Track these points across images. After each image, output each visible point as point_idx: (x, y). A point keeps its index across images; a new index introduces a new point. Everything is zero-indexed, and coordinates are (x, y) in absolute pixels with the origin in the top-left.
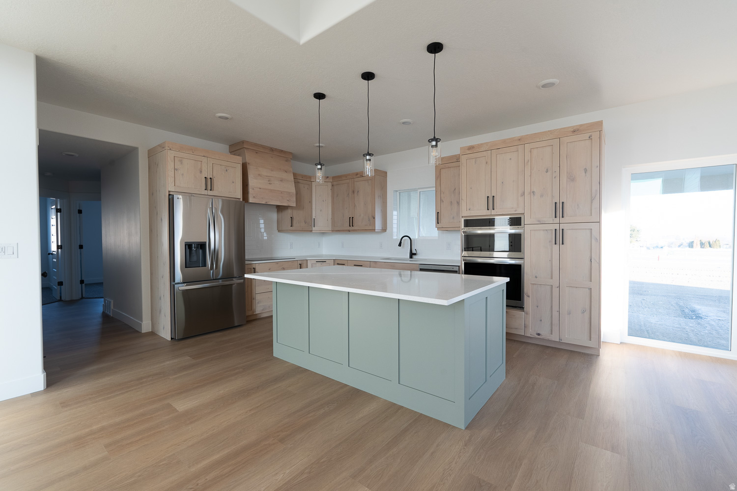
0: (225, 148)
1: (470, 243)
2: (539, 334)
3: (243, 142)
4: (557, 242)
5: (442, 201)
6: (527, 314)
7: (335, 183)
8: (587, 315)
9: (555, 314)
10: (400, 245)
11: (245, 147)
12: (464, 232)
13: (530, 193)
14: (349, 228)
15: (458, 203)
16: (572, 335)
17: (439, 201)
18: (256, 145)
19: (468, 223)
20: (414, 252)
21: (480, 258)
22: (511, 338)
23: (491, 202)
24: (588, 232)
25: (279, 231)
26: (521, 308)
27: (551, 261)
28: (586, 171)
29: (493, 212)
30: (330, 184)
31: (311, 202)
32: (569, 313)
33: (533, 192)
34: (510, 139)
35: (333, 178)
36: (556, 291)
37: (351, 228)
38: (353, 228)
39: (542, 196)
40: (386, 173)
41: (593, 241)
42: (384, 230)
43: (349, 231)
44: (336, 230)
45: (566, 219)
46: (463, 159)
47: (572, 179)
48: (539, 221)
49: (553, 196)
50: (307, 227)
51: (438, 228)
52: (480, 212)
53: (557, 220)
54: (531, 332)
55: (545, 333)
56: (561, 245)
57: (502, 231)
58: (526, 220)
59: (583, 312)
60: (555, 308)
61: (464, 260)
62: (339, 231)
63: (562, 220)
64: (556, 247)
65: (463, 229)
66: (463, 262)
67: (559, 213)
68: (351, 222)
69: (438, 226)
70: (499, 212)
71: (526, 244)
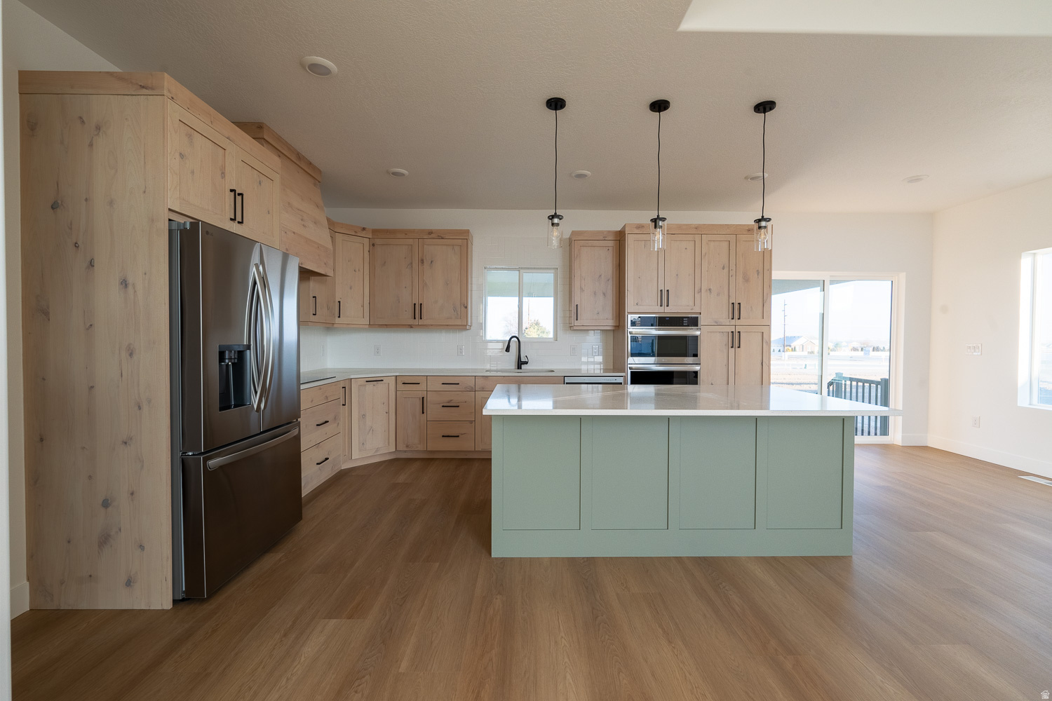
3: (259, 125)
4: (734, 345)
7: (378, 241)
10: (508, 350)
11: (265, 137)
13: (707, 291)
14: (412, 322)
20: (523, 359)
24: (760, 335)
27: (727, 365)
28: (758, 273)
30: (367, 242)
31: (334, 270)
33: (710, 290)
34: (687, 225)
35: (375, 232)
37: (416, 322)
38: (421, 322)
39: (718, 294)
41: (764, 344)
43: (411, 326)
44: (380, 322)
45: (742, 321)
46: (630, 239)
48: (716, 322)
49: (729, 296)
50: (331, 319)
53: (733, 322)
56: (737, 349)
61: (630, 368)
62: (386, 326)
63: (738, 322)
64: (730, 349)
65: (631, 329)
66: (629, 371)
67: (736, 316)
68: (418, 311)
69: (577, 323)
70: (673, 310)
71: (703, 348)
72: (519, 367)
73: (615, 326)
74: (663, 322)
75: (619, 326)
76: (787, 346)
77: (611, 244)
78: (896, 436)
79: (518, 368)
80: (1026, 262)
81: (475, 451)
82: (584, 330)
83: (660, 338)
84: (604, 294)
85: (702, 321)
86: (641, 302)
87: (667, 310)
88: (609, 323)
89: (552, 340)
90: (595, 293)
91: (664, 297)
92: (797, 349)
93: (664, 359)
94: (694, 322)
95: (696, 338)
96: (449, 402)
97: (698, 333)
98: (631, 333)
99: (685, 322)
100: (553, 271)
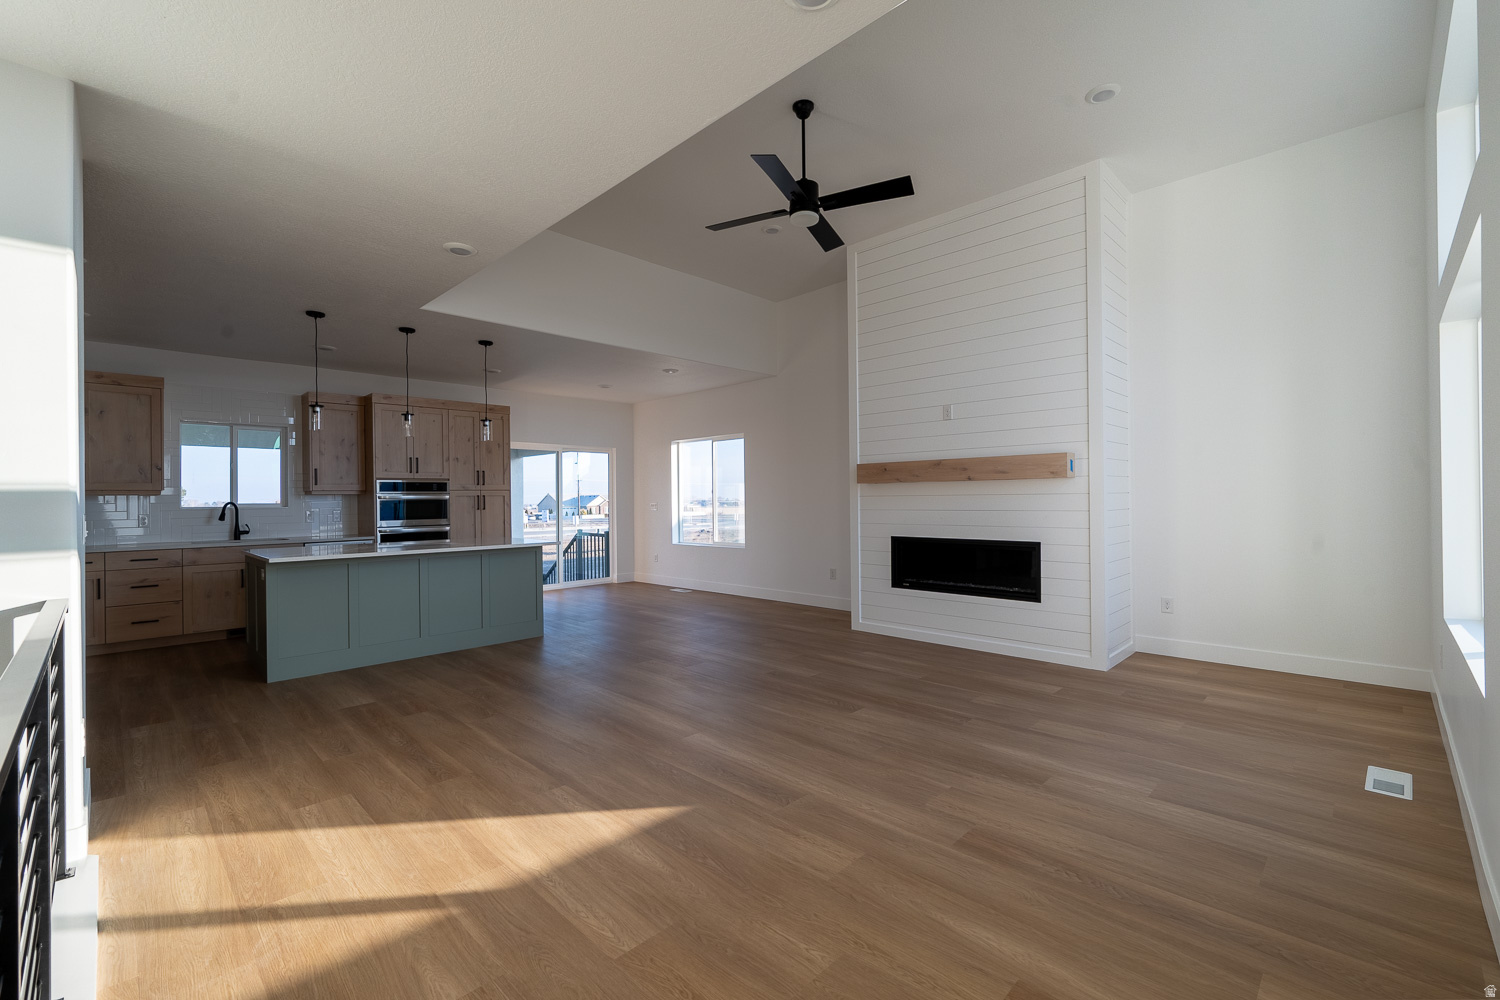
61: (380, 532)
63: (483, 487)
64: (478, 512)
65: (379, 494)
66: (379, 534)
69: (315, 488)
70: (422, 476)
71: (452, 510)
73: (361, 491)
74: (410, 487)
75: (367, 491)
76: (582, 507)
77: (355, 408)
78: (614, 577)
79: (235, 539)
80: (674, 448)
81: (183, 636)
82: (324, 494)
83: (408, 502)
84: (348, 459)
85: (450, 486)
86: (389, 467)
87: (417, 476)
88: (354, 487)
89: (280, 506)
91: (413, 464)
92: (593, 511)
93: (414, 522)
94: (442, 487)
95: (445, 501)
96: (142, 582)
97: (447, 497)
98: (380, 498)
99: (435, 486)
100: (279, 430)
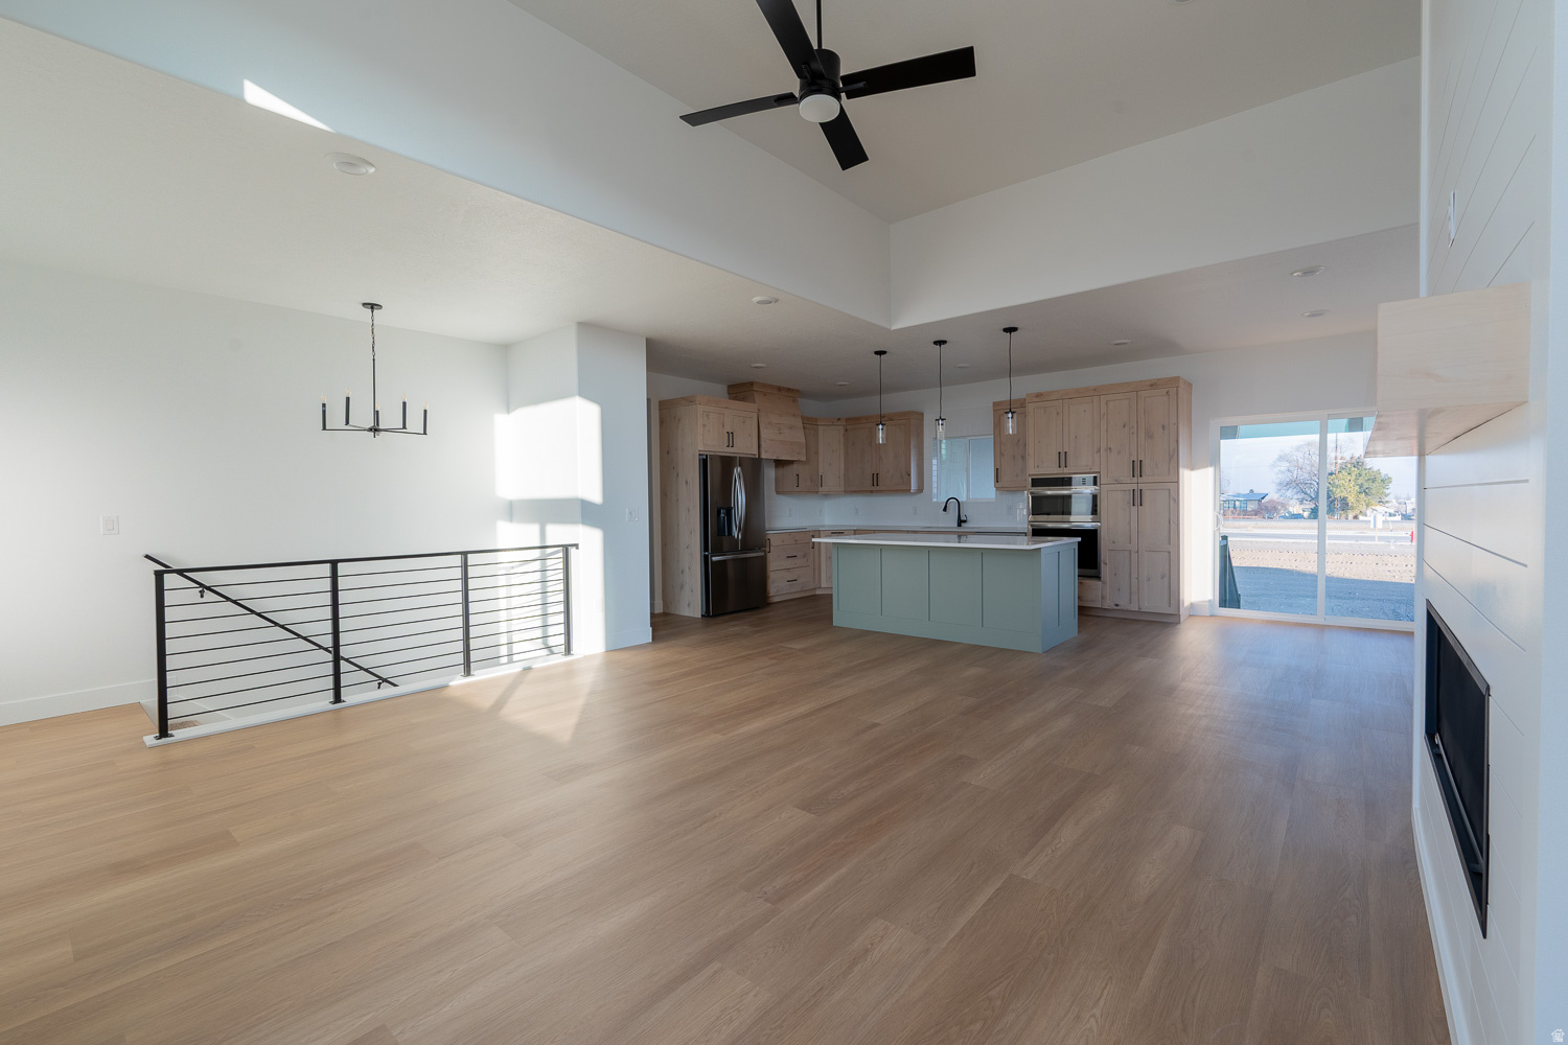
0: (722, 389)
1: (1039, 506)
2: (1117, 605)
3: (752, 384)
4: (1136, 503)
5: (1002, 454)
6: (1104, 583)
7: (849, 427)
8: (1166, 579)
9: (1134, 581)
10: (945, 509)
11: (754, 389)
12: (1031, 493)
13: (1106, 450)
14: (872, 488)
15: (1023, 458)
16: (1151, 603)
17: (999, 454)
18: (764, 385)
19: (1036, 482)
20: (963, 518)
21: (1051, 522)
22: (1084, 611)
23: (1063, 459)
24: (1167, 492)
25: (778, 493)
26: (1098, 577)
27: (1129, 523)
28: (1163, 427)
29: (1066, 470)
30: (842, 428)
31: (817, 453)
32: (1148, 580)
34: (1084, 388)
35: (847, 420)
36: (1134, 556)
37: (875, 488)
38: (878, 488)
39: (1119, 453)
40: (922, 414)
41: (1172, 502)
42: (920, 490)
43: (872, 492)
44: (851, 489)
45: (1144, 479)
46: (1030, 407)
47: (1150, 436)
49: (1130, 454)
50: (814, 488)
51: (997, 488)
52: (1051, 470)
54: (1108, 604)
55: (1124, 604)
57: (1081, 492)
58: (1103, 479)
59: (1163, 578)
60: (1134, 575)
62: (856, 492)
67: (1137, 472)
68: (875, 479)
72: (959, 525)
90: (1014, 457)
